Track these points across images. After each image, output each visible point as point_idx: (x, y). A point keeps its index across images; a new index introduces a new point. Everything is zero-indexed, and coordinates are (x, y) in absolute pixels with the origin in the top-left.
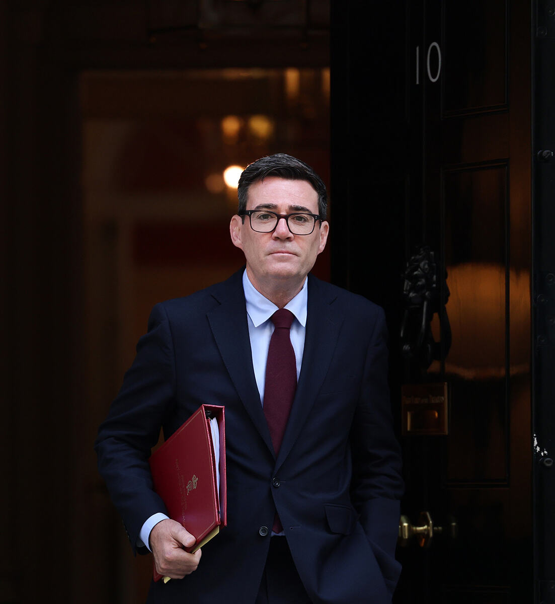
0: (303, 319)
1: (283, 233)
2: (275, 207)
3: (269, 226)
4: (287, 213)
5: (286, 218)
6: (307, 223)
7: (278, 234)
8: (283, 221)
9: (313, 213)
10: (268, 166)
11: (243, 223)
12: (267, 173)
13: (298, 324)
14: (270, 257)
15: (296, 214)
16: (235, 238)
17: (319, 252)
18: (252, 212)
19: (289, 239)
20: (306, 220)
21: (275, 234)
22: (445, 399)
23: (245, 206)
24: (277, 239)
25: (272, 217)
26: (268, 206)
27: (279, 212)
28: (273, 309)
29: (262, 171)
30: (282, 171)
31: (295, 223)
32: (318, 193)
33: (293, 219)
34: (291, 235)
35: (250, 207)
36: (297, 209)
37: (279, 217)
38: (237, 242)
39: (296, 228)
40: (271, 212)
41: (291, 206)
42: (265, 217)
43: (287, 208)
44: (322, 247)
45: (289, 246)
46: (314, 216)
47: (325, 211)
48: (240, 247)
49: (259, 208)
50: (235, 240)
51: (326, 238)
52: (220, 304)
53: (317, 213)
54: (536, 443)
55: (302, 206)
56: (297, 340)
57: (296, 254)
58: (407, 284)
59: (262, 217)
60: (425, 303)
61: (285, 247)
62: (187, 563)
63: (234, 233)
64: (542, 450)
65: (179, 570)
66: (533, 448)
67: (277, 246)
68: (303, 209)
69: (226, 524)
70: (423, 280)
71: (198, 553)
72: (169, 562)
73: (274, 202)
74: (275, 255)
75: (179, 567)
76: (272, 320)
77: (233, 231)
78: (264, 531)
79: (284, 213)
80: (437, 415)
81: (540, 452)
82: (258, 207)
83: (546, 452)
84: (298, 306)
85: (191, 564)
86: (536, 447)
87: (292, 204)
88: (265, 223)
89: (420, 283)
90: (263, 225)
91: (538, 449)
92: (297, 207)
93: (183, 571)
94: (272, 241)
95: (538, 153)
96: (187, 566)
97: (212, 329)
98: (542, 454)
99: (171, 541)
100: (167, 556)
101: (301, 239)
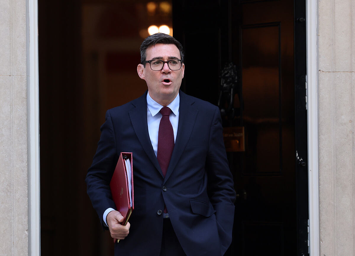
1: (167, 70)
2: (162, 58)
3: (159, 67)
4: (167, 60)
5: (167, 62)
7: (164, 70)
8: (166, 64)
10: (156, 38)
11: (145, 68)
12: (156, 42)
15: (172, 60)
16: (141, 75)
18: (151, 61)
19: (169, 73)
20: (176, 63)
21: (163, 71)
22: (243, 134)
23: (145, 59)
24: (164, 73)
25: (160, 63)
26: (158, 58)
27: (164, 60)
28: (160, 107)
30: (163, 40)
32: (180, 50)
33: (171, 63)
34: (170, 71)
35: (149, 59)
36: (172, 58)
37: (164, 63)
38: (142, 77)
39: (173, 67)
40: (160, 61)
43: (167, 58)
44: (183, 76)
48: (144, 79)
49: (154, 59)
50: (141, 76)
51: (184, 71)
52: (135, 107)
54: (297, 155)
55: (174, 56)
56: (174, 121)
58: (223, 81)
60: (232, 90)
61: (167, 77)
63: (140, 73)
65: (120, 234)
68: (175, 58)
70: (231, 79)
71: (128, 225)
72: (114, 231)
73: (161, 56)
75: (120, 233)
78: (160, 212)
79: (166, 61)
80: (238, 142)
81: (299, 159)
83: (302, 159)
86: (297, 157)
87: (169, 56)
88: (157, 66)
89: (228, 80)
90: (156, 67)
91: (298, 158)
92: (172, 57)
96: (123, 232)
97: (131, 119)
98: (300, 160)
99: (114, 220)
100: (113, 228)
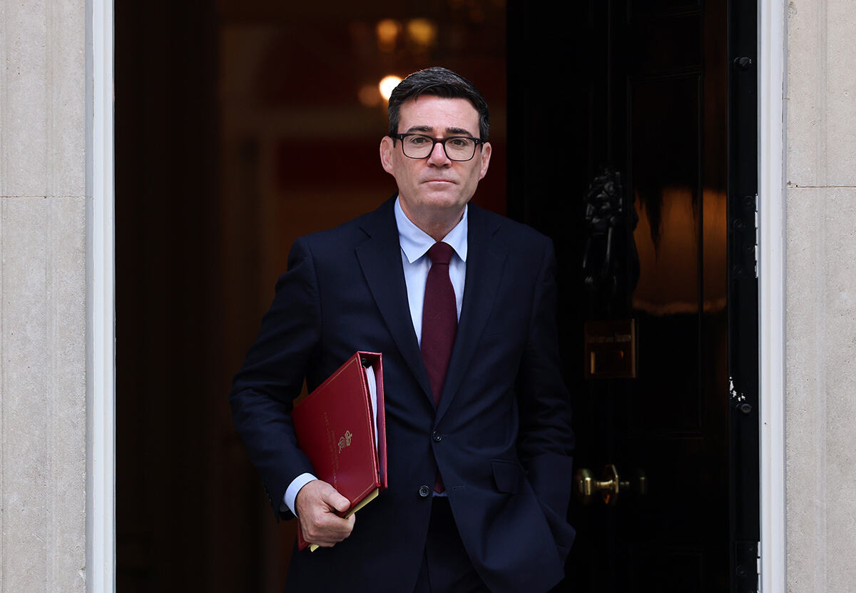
0: (463, 253)
1: (439, 160)
2: (430, 129)
3: (423, 151)
4: (444, 136)
5: (443, 142)
6: (466, 147)
7: (434, 161)
8: (439, 145)
9: (474, 136)
10: (423, 83)
11: (394, 147)
12: (421, 92)
13: (458, 259)
14: (424, 186)
15: (454, 137)
16: (386, 162)
17: (481, 178)
18: (405, 135)
19: (446, 166)
20: (465, 144)
21: (430, 161)
22: (632, 337)
23: (396, 127)
24: (432, 166)
26: (422, 129)
27: (435, 135)
28: (430, 243)
29: (416, 89)
30: (438, 89)
31: (452, 148)
32: (479, 112)
33: (451, 142)
34: (448, 161)
35: (403, 130)
36: (455, 131)
37: (435, 141)
38: (388, 167)
39: (454, 153)
40: (425, 136)
41: (448, 129)
42: (419, 140)
43: (444, 131)
44: (484, 172)
45: (447, 173)
46: (474, 140)
47: (486, 132)
48: (392, 173)
50: (386, 165)
51: (488, 161)
52: (370, 237)
53: (478, 137)
54: (732, 386)
55: (461, 128)
56: (457, 277)
57: (454, 182)
58: (589, 209)
59: (416, 141)
60: (610, 230)
61: (441, 175)
62: (340, 529)
63: (384, 157)
64: (739, 395)
65: (331, 537)
66: (729, 394)
67: (432, 173)
68: (461, 131)
69: (386, 486)
70: (608, 204)
71: (352, 518)
72: (319, 528)
73: (430, 125)
74: (431, 183)
75: (330, 534)
76: (429, 255)
77: (383, 154)
78: (424, 491)
79: (440, 137)
81: (737, 397)
82: (411, 130)
83: (743, 397)
84: (458, 239)
85: (344, 531)
86: (732, 392)
87: (450, 126)
88: (419, 147)
89: (604, 207)
90: (417, 150)
91: (735, 393)
92: (455, 129)
93: (335, 538)
94: (428, 168)
95: (735, 60)
96: (339, 533)
97: (362, 265)
98: (739, 399)
99: (321, 505)
100: (317, 522)
101: (460, 165)
